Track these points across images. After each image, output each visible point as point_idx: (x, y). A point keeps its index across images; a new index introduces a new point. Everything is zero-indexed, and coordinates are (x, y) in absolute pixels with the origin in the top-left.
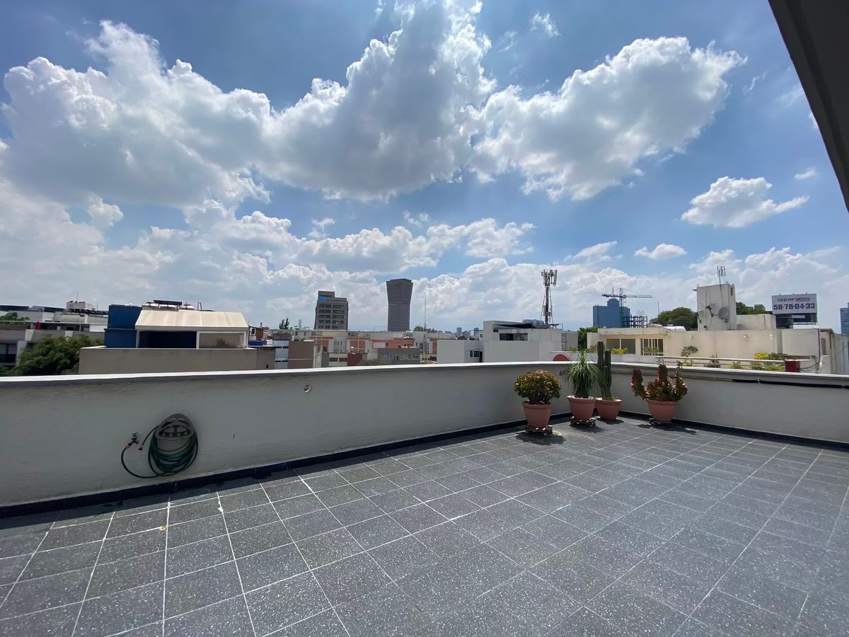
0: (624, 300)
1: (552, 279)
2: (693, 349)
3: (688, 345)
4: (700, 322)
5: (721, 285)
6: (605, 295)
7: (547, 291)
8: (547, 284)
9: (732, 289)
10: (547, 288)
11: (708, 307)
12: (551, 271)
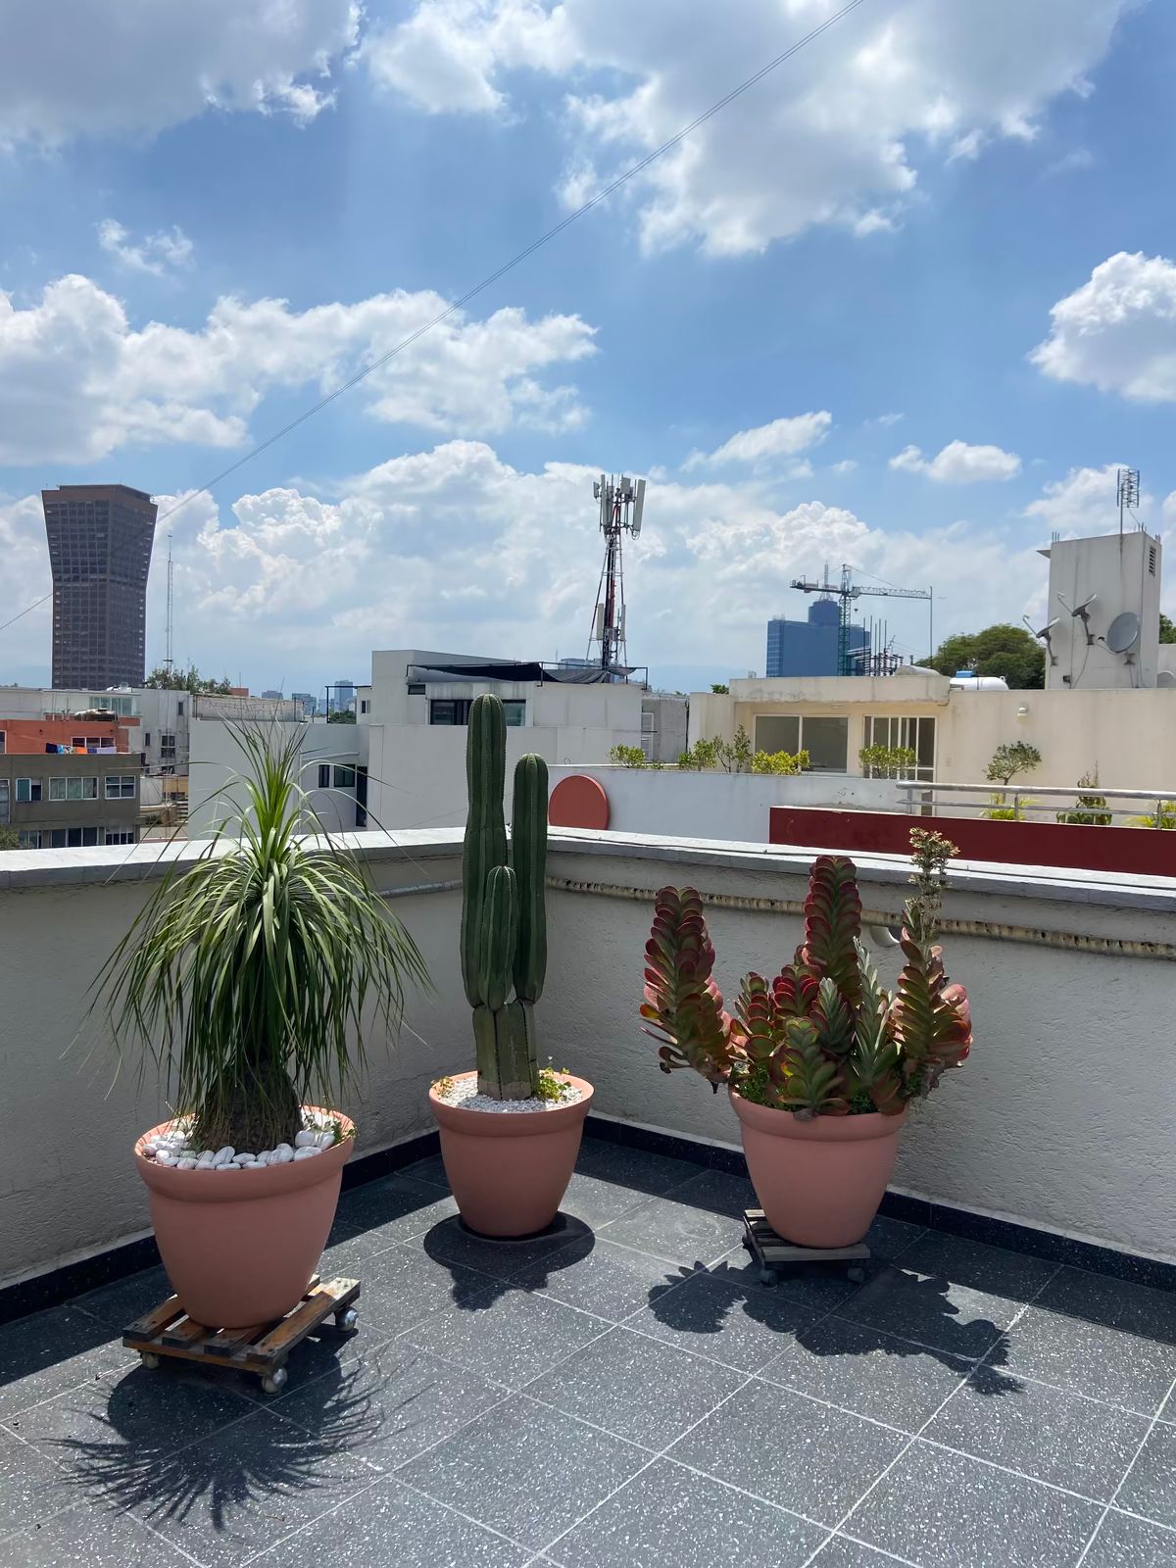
0: (854, 603)
1: (628, 512)
2: (1025, 755)
3: (1011, 742)
4: (1053, 664)
5: (1122, 536)
6: (800, 586)
7: (611, 555)
8: (611, 530)
9: (1153, 551)
10: (611, 544)
11: (1081, 612)
12: (626, 481)
